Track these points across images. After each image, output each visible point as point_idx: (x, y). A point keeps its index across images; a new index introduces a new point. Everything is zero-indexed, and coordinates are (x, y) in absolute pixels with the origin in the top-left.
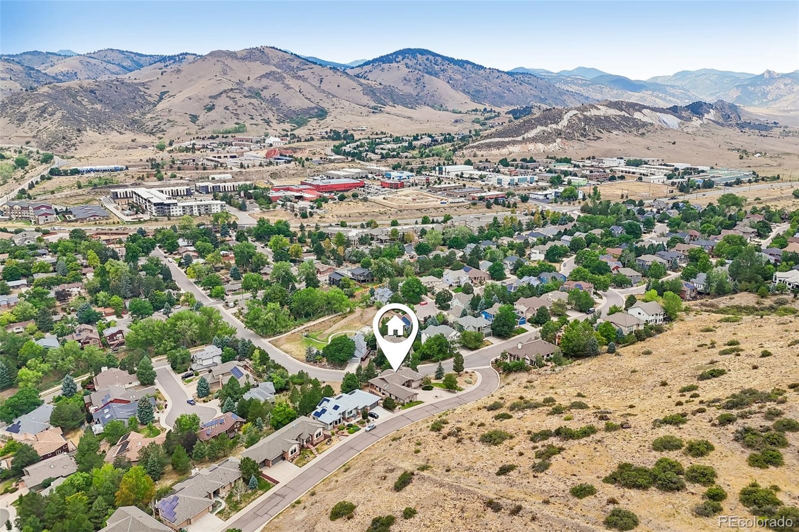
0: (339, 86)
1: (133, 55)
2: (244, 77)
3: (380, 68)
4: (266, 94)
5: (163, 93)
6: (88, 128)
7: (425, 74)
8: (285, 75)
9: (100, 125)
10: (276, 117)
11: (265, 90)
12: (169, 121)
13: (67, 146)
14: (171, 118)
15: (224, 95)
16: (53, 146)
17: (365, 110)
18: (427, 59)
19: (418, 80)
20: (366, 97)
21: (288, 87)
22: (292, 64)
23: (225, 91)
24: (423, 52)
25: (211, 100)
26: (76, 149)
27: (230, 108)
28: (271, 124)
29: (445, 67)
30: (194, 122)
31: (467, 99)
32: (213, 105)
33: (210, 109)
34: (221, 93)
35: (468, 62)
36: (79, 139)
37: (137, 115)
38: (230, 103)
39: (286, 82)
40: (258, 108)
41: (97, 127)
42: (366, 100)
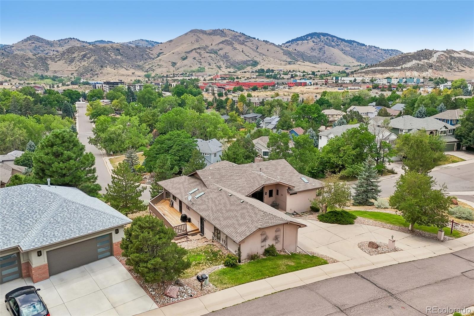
0: (268, 50)
1: (153, 43)
2: (209, 44)
3: (296, 44)
4: (221, 53)
5: (160, 53)
6: (108, 66)
7: (325, 46)
8: (234, 42)
9: (116, 65)
10: (225, 65)
11: (220, 51)
12: (158, 65)
13: (92, 74)
14: (159, 64)
15: (194, 51)
16: (84, 74)
17: (283, 63)
18: (327, 39)
19: (321, 49)
20: (285, 56)
21: (235, 49)
22: (240, 39)
23: (195, 49)
24: (324, 35)
25: (186, 54)
26: (97, 77)
27: (197, 59)
28: (221, 68)
29: (339, 43)
30: (174, 66)
31: (354, 61)
32: (187, 57)
33: (184, 59)
34: (192, 50)
35: (354, 42)
36: (100, 71)
37: (141, 63)
38: (196, 55)
39: (234, 46)
40: (214, 59)
41: (114, 66)
42: (285, 58)
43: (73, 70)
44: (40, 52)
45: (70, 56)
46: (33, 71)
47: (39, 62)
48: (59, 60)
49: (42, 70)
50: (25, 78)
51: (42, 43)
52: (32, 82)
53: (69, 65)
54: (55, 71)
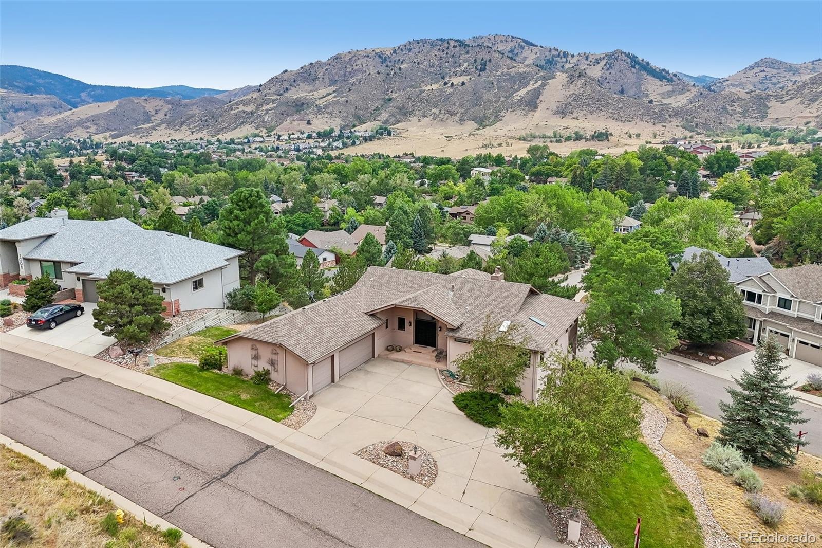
43: (811, 115)
44: (770, 85)
45: (814, 90)
46: (739, 121)
47: (754, 104)
48: (792, 98)
49: (755, 117)
50: (719, 132)
51: (779, 69)
52: (724, 140)
53: (806, 107)
54: (777, 119)
